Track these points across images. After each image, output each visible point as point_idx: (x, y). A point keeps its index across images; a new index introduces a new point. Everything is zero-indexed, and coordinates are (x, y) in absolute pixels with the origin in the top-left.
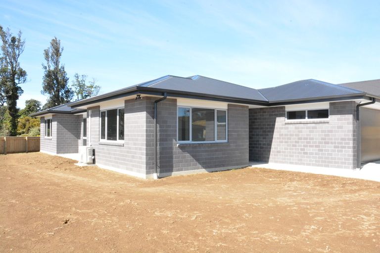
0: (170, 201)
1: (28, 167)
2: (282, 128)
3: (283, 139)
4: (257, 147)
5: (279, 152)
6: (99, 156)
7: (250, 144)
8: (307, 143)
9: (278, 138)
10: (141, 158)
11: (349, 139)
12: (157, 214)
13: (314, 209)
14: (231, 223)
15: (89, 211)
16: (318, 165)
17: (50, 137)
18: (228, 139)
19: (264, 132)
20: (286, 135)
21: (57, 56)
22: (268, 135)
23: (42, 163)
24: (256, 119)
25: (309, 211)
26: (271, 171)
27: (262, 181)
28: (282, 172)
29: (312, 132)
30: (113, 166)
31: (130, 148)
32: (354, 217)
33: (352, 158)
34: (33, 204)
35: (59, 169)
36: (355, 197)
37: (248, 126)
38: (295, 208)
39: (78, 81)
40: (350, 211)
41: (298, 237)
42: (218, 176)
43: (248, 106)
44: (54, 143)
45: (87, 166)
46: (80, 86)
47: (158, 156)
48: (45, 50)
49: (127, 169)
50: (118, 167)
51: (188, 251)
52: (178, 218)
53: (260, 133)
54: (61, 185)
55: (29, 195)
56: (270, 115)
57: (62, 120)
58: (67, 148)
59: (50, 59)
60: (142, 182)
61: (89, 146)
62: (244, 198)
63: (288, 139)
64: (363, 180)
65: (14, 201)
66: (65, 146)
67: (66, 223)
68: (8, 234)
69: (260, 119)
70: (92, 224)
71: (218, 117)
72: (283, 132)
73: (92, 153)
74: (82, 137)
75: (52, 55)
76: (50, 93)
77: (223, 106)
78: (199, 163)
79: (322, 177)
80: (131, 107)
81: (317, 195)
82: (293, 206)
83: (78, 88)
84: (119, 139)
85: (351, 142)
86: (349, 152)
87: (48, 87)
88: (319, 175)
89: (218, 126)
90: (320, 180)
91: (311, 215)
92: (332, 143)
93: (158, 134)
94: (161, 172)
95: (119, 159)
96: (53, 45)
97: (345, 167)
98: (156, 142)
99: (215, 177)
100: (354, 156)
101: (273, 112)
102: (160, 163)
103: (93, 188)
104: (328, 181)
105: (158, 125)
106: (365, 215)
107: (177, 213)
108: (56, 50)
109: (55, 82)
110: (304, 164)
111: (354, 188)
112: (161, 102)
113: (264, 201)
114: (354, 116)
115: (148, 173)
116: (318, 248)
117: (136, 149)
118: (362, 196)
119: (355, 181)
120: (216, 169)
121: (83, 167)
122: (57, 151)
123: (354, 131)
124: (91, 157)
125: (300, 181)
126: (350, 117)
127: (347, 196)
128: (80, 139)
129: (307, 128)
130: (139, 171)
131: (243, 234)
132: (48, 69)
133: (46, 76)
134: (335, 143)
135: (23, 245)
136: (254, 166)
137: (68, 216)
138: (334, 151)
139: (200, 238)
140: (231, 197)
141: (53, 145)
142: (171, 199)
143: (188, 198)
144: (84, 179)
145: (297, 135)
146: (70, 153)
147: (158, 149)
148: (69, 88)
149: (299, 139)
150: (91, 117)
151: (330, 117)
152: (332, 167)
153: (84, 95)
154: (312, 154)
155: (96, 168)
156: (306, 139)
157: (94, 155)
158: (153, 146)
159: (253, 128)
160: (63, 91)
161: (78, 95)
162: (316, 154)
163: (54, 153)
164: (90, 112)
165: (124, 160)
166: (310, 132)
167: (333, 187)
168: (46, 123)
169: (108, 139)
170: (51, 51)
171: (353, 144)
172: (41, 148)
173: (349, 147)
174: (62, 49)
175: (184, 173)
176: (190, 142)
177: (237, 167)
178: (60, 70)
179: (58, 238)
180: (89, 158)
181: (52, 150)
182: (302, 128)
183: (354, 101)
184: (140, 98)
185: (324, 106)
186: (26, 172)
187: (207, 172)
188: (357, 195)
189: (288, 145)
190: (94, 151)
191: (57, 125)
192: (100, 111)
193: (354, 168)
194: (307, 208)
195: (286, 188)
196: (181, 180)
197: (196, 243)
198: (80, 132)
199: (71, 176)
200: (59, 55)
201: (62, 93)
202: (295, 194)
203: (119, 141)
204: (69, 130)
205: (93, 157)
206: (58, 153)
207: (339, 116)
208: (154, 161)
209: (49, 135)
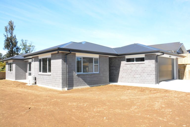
0: (74, 99)
1: (2, 86)
2: (124, 66)
3: (124, 71)
4: (113, 75)
5: (123, 77)
6: (38, 80)
7: (109, 74)
8: (135, 73)
9: (122, 71)
10: (59, 81)
11: (153, 71)
12: (70, 104)
13: (137, 100)
14: (101, 107)
15: (39, 104)
16: (140, 83)
17: (12, 72)
18: (99, 72)
19: (116, 68)
20: (126, 69)
21: (12, 30)
22: (118, 70)
23: (9, 85)
24: (112, 62)
25: (134, 101)
26: (119, 86)
27: (115, 90)
28: (124, 86)
29: (138, 68)
30: (45, 85)
31: (54, 76)
32: (153, 103)
33: (155, 79)
34: (11, 102)
35: (19, 87)
36: (154, 96)
37: (108, 66)
38: (129, 100)
39: (23, 43)
40: (151, 101)
41: (129, 111)
42: (95, 88)
43: (108, 56)
44: (14, 75)
45: (32, 86)
46: (24, 46)
47: (67, 80)
48: (5, 27)
49: (53, 86)
50: (48, 85)
51: (84, 117)
52: (79, 105)
53: (114, 69)
54: (22, 94)
55: (8, 98)
56: (119, 60)
57: (18, 63)
58: (20, 77)
59: (8, 32)
60: (60, 92)
61: (33, 76)
62: (107, 97)
63: (127, 71)
64: (159, 89)
65: (2, 101)
66: (19, 76)
67: (30, 109)
68: (5, 114)
69: (114, 62)
70: (42, 109)
71: (94, 61)
72: (125, 68)
73: (35, 79)
74: (28, 72)
75: (9, 30)
76: (8, 49)
77: (97, 56)
78: (86, 83)
79: (142, 88)
80: (54, 57)
81: (139, 95)
82: (128, 99)
83: (23, 46)
84: (48, 72)
85: (154, 72)
86: (153, 77)
87: (7, 46)
88: (140, 87)
89: (95, 65)
90: (140, 89)
91: (135, 103)
92: (146, 73)
93: (67, 69)
94: (68, 87)
95: (48, 81)
96: (9, 24)
97: (152, 83)
98: (66, 73)
99: (94, 89)
100: (156, 78)
101: (120, 59)
102: (68, 83)
103: (38, 95)
104: (144, 90)
105: (67, 65)
106: (157, 102)
107: (78, 103)
108: (11, 27)
109: (11, 43)
110: (134, 82)
111: (155, 92)
112: (69, 55)
113: (115, 98)
114: (155, 60)
115: (63, 87)
116: (136, 114)
117: (57, 76)
118: (157, 95)
119: (156, 89)
120: (94, 85)
121: (31, 86)
122: (15, 78)
123: (155, 67)
124: (34, 81)
125: (132, 90)
126: (154, 61)
127: (151, 95)
128: (27, 72)
129: (135, 66)
130: (58, 87)
131: (106, 110)
132: (7, 36)
133: (6, 40)
134: (147, 73)
135: (13, 117)
136: (111, 84)
137: (30, 106)
138: (147, 76)
139: (89, 112)
140: (101, 97)
141: (13, 76)
142: (74, 98)
143: (82, 98)
144: (32, 91)
145: (130, 69)
146: (22, 79)
147: (67, 77)
148: (18, 46)
149: (132, 71)
150: (34, 62)
151: (145, 61)
152: (146, 83)
153: (26, 50)
154: (137, 78)
155: (37, 86)
156: (135, 71)
157: (36, 80)
158: (65, 75)
159: (111, 66)
160: (15, 48)
161: (23, 50)
162: (139, 78)
163: (14, 80)
164: (33, 59)
165: (51, 82)
166: (137, 68)
167: (146, 92)
168: (9, 65)
169: (43, 72)
170: (9, 27)
171: (155, 73)
172: (6, 77)
173: (153, 75)
174: (15, 27)
175: (80, 87)
176: (82, 73)
177: (103, 84)
178: (13, 37)
179: (28, 114)
180: (33, 82)
181: (13, 78)
182: (133, 66)
183: (155, 54)
184: (59, 53)
185: (143, 56)
186: (2, 89)
187: (90, 87)
188: (155, 94)
189: (127, 74)
190: (35, 78)
191: (16, 65)
192: (38, 59)
193: (156, 83)
194: (134, 100)
195: (125, 93)
196: (78, 91)
197: (87, 114)
198: (27, 69)
199: (26, 90)
200: (13, 29)
201: (14, 49)
202: (129, 95)
203: (48, 73)
204: (22, 68)
205: (35, 81)
206: (16, 80)
207: (149, 61)
208: (66, 82)
209: (10, 71)
